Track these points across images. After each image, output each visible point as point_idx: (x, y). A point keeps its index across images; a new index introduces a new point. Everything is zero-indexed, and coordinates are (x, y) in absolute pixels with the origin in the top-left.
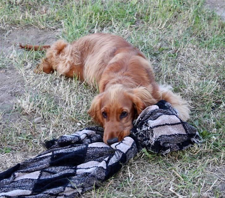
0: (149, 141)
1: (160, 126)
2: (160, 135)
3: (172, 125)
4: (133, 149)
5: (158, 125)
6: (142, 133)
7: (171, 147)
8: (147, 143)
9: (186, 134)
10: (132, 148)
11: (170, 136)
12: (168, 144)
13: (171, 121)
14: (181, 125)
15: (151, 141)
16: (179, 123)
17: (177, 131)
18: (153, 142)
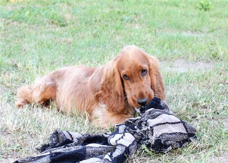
0: (149, 141)
1: (161, 124)
2: (161, 134)
3: (172, 123)
4: (134, 146)
5: (158, 123)
6: (142, 133)
7: (171, 145)
8: (147, 142)
9: (186, 133)
10: (133, 144)
11: (171, 134)
12: (169, 142)
13: (172, 120)
14: (181, 124)
15: (152, 141)
16: (179, 122)
17: (177, 129)
18: (153, 142)
